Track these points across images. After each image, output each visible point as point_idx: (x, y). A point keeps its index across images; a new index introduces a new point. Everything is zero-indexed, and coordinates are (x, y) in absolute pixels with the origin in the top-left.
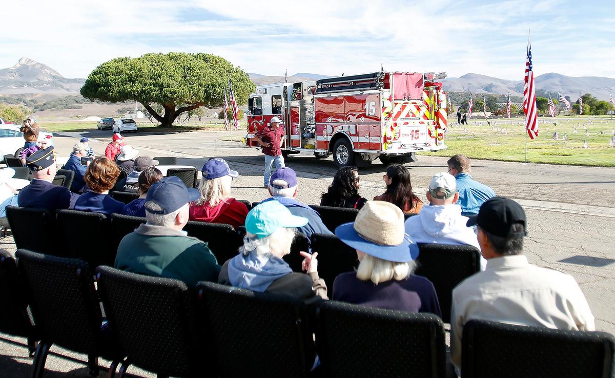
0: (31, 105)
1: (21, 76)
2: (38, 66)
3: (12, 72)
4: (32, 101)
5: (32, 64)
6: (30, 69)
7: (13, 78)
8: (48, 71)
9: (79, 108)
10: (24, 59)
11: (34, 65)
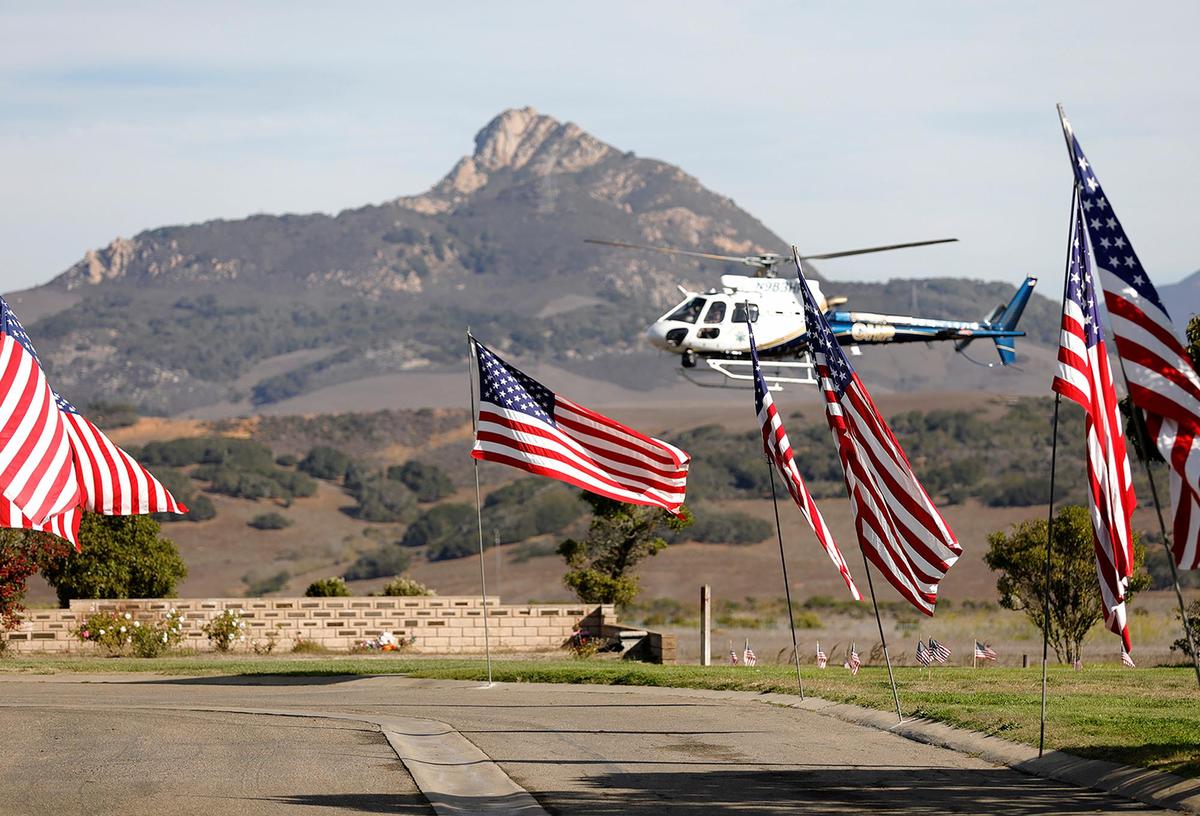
0: (392, 512)
1: (477, 263)
2: (619, 184)
3: (409, 237)
4: (409, 474)
5: (575, 163)
6: (547, 207)
7: (415, 283)
8: (695, 225)
9: (739, 540)
10: (516, 126)
11: (587, 176)
